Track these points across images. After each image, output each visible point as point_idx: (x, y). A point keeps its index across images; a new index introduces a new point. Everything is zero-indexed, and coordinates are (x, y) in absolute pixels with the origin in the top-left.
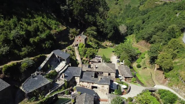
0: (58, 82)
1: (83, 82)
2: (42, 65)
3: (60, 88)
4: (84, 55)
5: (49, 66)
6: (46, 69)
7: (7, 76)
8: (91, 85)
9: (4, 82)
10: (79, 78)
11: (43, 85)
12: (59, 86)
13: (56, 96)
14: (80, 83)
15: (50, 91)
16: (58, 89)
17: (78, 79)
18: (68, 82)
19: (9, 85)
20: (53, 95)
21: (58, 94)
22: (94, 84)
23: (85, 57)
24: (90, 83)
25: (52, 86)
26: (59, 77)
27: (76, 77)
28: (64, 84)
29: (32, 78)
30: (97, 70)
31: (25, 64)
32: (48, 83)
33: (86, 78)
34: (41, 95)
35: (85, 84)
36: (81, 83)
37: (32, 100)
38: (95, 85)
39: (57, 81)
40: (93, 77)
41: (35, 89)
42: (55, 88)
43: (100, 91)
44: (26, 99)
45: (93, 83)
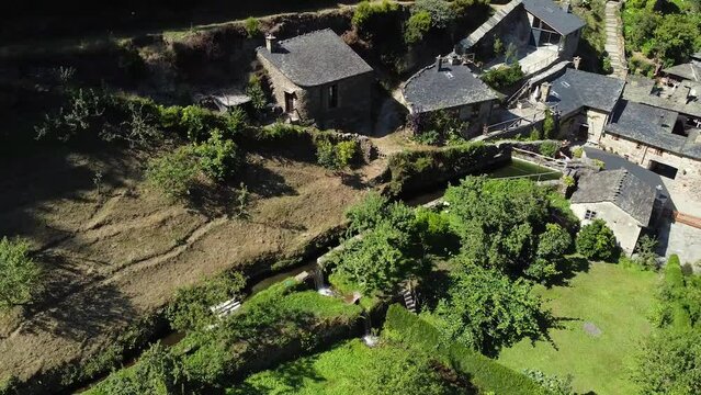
0: (518, 111)
1: (618, 136)
2: (476, 36)
3: (526, 132)
4: (641, 42)
5: (497, 44)
6: (484, 53)
7: (363, 43)
8: (652, 155)
9: (356, 56)
10: (603, 117)
11: (469, 100)
12: (524, 123)
13: (507, 149)
14: (603, 141)
15: (486, 129)
16: (516, 132)
17: (596, 123)
18: (556, 118)
19: (368, 68)
20: (498, 144)
21: (516, 146)
22: (664, 154)
23: (646, 49)
24: (649, 146)
25: (495, 115)
26: (527, 95)
27: (590, 113)
28: (542, 122)
29: (436, 70)
30: (691, 109)
31: (423, 14)
32: (487, 98)
33: (634, 125)
34: (455, 132)
35: (625, 148)
36: (608, 141)
37: (427, 137)
38: (667, 159)
39: (514, 106)
40: (669, 130)
41: (441, 106)
42: (508, 124)
43: (686, 189)
44: (408, 132)
45: (661, 150)
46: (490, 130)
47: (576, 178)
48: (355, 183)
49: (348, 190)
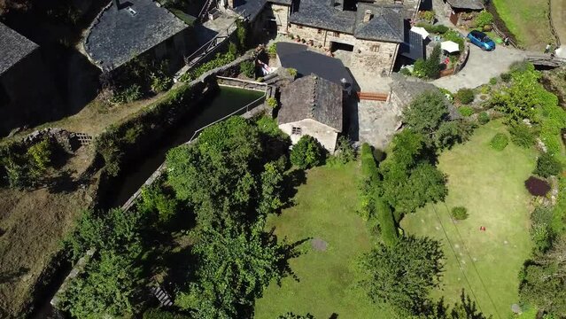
0: (211, 24)
1: (301, 26)
3: (223, 48)
7: (19, 6)
8: (331, 38)
9: (13, 34)
10: (286, 8)
11: (160, 38)
12: (219, 41)
13: (211, 80)
14: (290, 30)
15: (186, 60)
16: (215, 51)
17: (281, 15)
18: (246, 25)
19: (32, 45)
20: (202, 78)
21: (220, 73)
22: (341, 35)
24: (328, 30)
25: (193, 41)
26: (215, 4)
27: (274, 7)
28: (235, 32)
29: (115, 8)
32: (178, 30)
33: (312, 12)
34: (157, 75)
35: (309, 34)
36: (294, 29)
37: (130, 94)
38: (343, 39)
39: (207, 19)
40: (340, 8)
41: (133, 54)
42: (206, 48)
43: (363, 64)
44: (107, 94)
45: (338, 33)
46: (190, 60)
47: (278, 95)
48: (65, 185)
49: (59, 198)
